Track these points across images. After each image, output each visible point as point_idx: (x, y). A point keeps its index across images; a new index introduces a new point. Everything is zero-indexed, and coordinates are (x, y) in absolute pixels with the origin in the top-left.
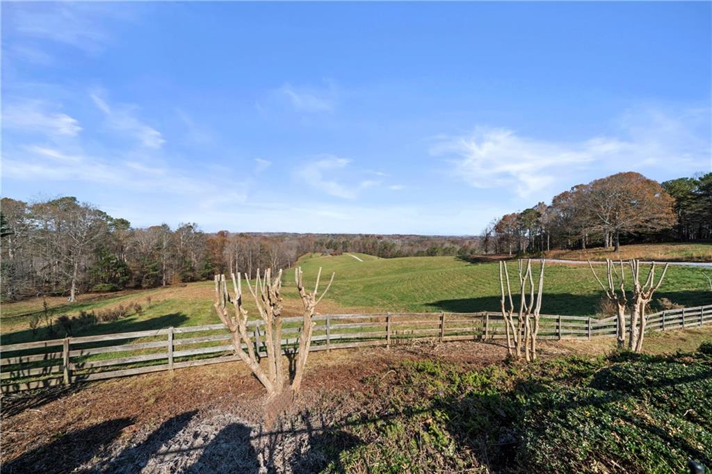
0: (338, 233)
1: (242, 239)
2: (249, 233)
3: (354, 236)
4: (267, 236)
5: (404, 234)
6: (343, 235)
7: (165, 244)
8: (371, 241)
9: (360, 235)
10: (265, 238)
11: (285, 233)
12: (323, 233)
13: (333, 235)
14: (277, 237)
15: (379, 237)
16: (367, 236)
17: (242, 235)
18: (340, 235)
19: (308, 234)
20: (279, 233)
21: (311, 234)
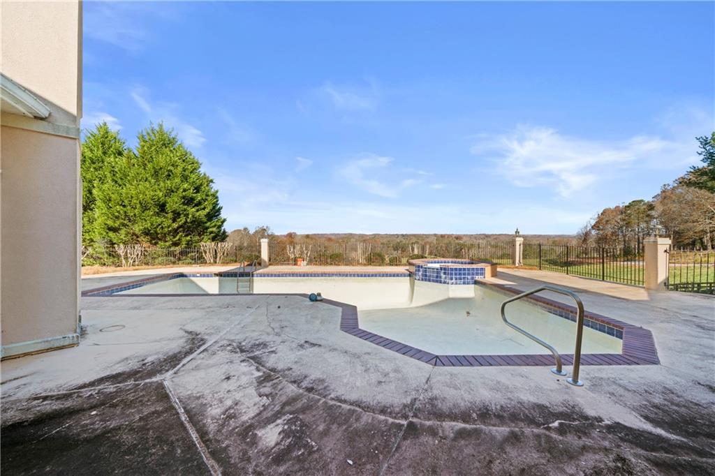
0: (408, 233)
1: (308, 240)
2: (315, 235)
3: (427, 236)
4: (333, 237)
5: (490, 233)
6: (415, 235)
7: (245, 244)
8: (446, 241)
9: (435, 235)
10: (330, 240)
11: (351, 234)
12: (392, 233)
13: (403, 235)
14: (342, 238)
15: (458, 237)
16: (443, 236)
17: (307, 236)
18: (411, 235)
19: (375, 235)
20: (345, 234)
21: (379, 235)
